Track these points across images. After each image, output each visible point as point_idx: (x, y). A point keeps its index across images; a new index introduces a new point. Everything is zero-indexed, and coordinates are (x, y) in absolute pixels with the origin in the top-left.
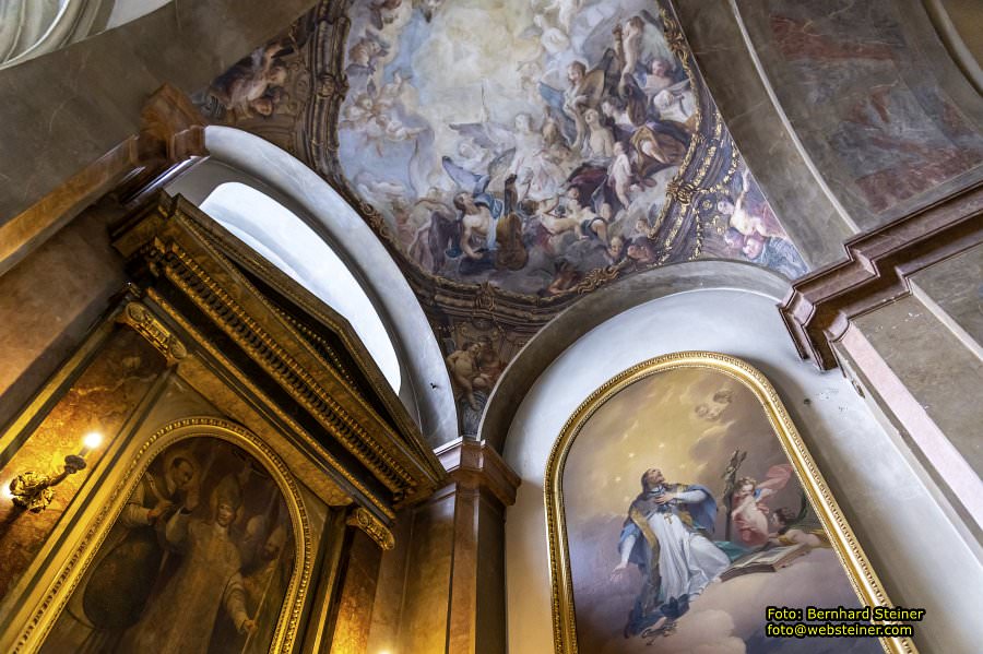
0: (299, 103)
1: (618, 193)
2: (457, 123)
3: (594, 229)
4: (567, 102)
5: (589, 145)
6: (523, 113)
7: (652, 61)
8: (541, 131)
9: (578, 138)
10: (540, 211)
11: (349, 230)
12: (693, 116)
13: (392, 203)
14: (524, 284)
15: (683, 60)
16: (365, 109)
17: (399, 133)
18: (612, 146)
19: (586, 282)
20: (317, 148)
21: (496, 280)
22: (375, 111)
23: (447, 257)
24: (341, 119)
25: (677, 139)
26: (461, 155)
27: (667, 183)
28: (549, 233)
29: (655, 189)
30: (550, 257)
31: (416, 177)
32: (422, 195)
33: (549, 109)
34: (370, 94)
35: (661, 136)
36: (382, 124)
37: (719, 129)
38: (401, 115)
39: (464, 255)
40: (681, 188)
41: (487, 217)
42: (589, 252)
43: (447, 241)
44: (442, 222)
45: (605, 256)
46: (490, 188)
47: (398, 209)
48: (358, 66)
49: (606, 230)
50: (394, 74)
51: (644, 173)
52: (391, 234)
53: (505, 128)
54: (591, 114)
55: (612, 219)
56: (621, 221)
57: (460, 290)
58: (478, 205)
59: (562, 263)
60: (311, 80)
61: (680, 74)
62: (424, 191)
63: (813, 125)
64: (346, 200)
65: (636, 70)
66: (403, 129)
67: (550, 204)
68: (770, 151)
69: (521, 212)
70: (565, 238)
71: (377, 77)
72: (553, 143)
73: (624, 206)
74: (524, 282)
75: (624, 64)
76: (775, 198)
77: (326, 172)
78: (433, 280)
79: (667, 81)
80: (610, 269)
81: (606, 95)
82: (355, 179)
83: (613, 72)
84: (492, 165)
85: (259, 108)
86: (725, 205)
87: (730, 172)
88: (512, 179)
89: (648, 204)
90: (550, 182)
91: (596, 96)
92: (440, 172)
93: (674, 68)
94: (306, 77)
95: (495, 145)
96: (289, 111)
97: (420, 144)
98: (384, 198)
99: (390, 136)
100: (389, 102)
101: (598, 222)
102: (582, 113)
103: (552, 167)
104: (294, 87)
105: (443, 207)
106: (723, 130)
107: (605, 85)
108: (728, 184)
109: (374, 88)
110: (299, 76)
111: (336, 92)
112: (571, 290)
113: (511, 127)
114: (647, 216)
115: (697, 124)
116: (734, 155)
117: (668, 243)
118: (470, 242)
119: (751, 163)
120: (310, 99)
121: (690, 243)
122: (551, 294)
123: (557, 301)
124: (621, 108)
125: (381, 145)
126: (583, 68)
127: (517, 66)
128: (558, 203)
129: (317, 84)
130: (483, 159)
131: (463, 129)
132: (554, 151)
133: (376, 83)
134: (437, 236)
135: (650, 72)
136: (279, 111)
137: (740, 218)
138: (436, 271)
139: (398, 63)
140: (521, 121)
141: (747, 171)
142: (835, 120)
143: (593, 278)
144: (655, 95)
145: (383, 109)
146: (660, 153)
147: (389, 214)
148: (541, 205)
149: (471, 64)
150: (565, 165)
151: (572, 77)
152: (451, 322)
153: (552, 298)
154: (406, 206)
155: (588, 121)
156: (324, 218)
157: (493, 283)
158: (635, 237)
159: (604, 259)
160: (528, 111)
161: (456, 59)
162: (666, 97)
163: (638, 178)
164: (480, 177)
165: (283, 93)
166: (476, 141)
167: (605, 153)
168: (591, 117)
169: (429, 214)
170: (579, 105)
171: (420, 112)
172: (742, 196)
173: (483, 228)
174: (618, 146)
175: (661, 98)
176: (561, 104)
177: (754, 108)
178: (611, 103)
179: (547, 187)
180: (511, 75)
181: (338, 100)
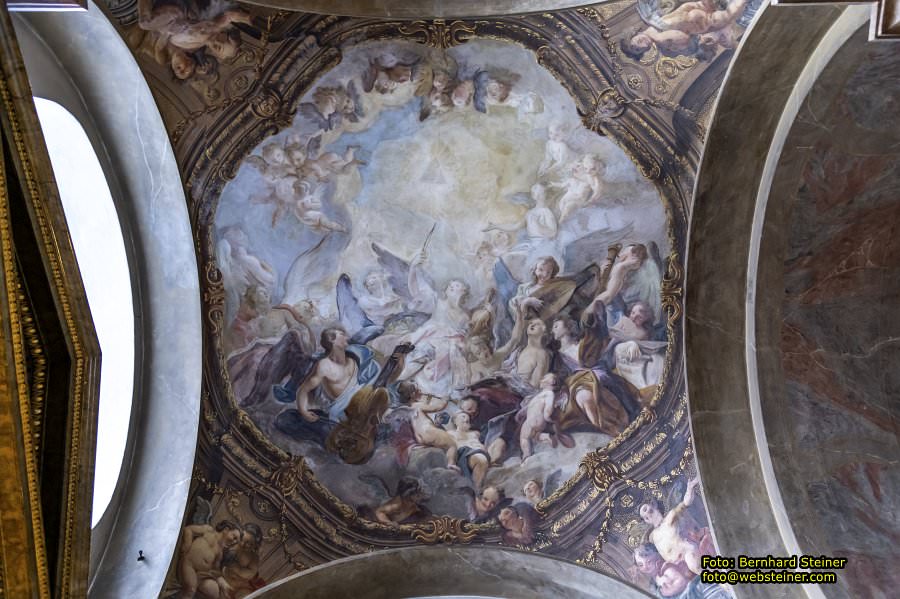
0: (223, 97)
1: (522, 436)
2: (383, 247)
3: (472, 463)
4: (518, 297)
5: (516, 358)
6: (461, 281)
7: (636, 301)
8: (471, 313)
9: (508, 345)
10: (419, 405)
11: (171, 284)
12: (654, 386)
13: (249, 288)
14: (349, 487)
15: (670, 320)
16: (292, 162)
17: (311, 214)
18: (543, 374)
19: (427, 527)
20: (207, 161)
21: (315, 461)
22: (300, 173)
23: (271, 396)
24: (257, 151)
25: (622, 404)
26: (365, 284)
27: (588, 451)
28: (415, 438)
29: (571, 451)
30: (399, 468)
31: (297, 277)
32: (290, 302)
33: (493, 293)
34: (308, 148)
35: (606, 393)
36: (299, 191)
37: (678, 416)
38: (327, 197)
39: (293, 405)
40: (601, 465)
41: (351, 376)
42: (451, 490)
43: (285, 375)
44: (293, 349)
45: (468, 505)
46: (374, 344)
47: (250, 299)
48: (316, 111)
49: (487, 472)
50: (348, 148)
51: (564, 427)
52: (221, 323)
53: (433, 286)
54: (537, 326)
55: (500, 462)
56: (510, 470)
57: (261, 446)
58: (349, 355)
59: (410, 486)
60: (256, 85)
61: (660, 333)
62: (295, 299)
63: (794, 462)
64: (196, 246)
65: (612, 303)
66: (318, 213)
67: (435, 404)
68: (732, 470)
69: (395, 394)
70: (430, 456)
71: (329, 137)
72: (477, 333)
73: (522, 454)
74: (351, 483)
75: (604, 289)
76: (723, 529)
77: (196, 196)
78: (236, 412)
79: (641, 333)
80: (467, 526)
81: (565, 313)
82: (225, 230)
83: (585, 291)
84: (393, 319)
85: (175, 60)
86: (651, 511)
87: (673, 473)
88: (406, 348)
89: (553, 466)
90: (449, 377)
91: (554, 309)
92: (328, 289)
93: (657, 322)
94: (252, 76)
95: (411, 298)
96: (206, 94)
97: (326, 244)
98: (242, 276)
99: (298, 210)
100: (323, 173)
101: (481, 457)
102: (529, 318)
103: (461, 361)
104: (232, 75)
105: (306, 331)
106: (683, 419)
107: (570, 302)
108: (665, 487)
109: (318, 147)
110: (246, 69)
111: (272, 118)
112: (404, 527)
113: (440, 288)
114: (544, 481)
115: (655, 398)
116: (686, 454)
117: (556, 527)
118: (312, 394)
119: (706, 473)
120: (239, 103)
121: (585, 541)
122: (374, 519)
123: (376, 533)
124: (574, 337)
125: (283, 213)
126: (555, 269)
127: (485, 226)
128: (444, 408)
129: (259, 95)
130: (387, 306)
131: (385, 258)
132: (473, 344)
133: (323, 144)
134: (276, 361)
135: (627, 313)
136: (194, 85)
137: (665, 536)
138: (247, 403)
139: (360, 139)
140: (455, 288)
141: (698, 480)
142: (820, 470)
143: (439, 525)
144: (620, 342)
145: (311, 176)
146: (595, 412)
147: (237, 299)
148: (424, 399)
149: (437, 194)
150: (477, 367)
151: (538, 273)
152: (224, 480)
153: (373, 525)
154: (264, 303)
155: (529, 331)
156: (150, 250)
157: (310, 463)
158: (518, 499)
159: (465, 509)
160: (468, 282)
161: (425, 178)
162: (631, 350)
163: (554, 428)
164: (371, 323)
165: (214, 70)
166: (391, 280)
167: (530, 378)
168: (536, 328)
169: (284, 328)
170: (529, 307)
171: (350, 208)
172: (678, 508)
173: (337, 386)
174: (550, 377)
175: (626, 348)
176: (510, 295)
177: (727, 411)
178: (566, 325)
179: (443, 381)
180: (474, 232)
181: (268, 129)
